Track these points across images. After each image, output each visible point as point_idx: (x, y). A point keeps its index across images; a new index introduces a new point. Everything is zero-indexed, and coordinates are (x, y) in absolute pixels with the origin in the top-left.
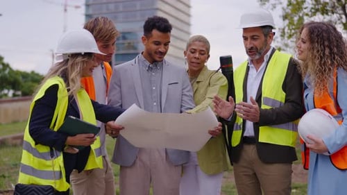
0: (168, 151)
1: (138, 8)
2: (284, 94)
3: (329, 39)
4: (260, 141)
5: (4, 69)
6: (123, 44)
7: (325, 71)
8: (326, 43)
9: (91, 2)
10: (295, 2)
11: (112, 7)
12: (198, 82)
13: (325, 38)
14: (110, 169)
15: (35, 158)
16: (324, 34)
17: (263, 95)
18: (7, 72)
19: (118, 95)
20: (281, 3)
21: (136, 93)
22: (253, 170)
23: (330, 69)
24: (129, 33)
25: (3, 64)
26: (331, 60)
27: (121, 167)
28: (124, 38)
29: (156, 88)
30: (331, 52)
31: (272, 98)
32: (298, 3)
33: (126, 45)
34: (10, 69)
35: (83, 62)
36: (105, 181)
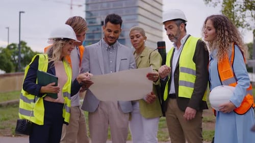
0: (120, 103)
1: (124, 6)
2: (195, 64)
4: (179, 96)
5: (27, 51)
7: (225, 46)
9: (90, 2)
10: (228, 2)
11: (105, 5)
12: (142, 57)
14: (83, 115)
15: (25, 103)
17: (180, 66)
18: (29, 53)
19: (88, 65)
20: (219, 2)
21: (99, 65)
22: (176, 116)
25: (26, 48)
27: (89, 113)
29: (113, 61)
30: (229, 34)
31: (186, 67)
32: (230, 2)
34: (31, 51)
35: (62, 44)
36: (79, 123)
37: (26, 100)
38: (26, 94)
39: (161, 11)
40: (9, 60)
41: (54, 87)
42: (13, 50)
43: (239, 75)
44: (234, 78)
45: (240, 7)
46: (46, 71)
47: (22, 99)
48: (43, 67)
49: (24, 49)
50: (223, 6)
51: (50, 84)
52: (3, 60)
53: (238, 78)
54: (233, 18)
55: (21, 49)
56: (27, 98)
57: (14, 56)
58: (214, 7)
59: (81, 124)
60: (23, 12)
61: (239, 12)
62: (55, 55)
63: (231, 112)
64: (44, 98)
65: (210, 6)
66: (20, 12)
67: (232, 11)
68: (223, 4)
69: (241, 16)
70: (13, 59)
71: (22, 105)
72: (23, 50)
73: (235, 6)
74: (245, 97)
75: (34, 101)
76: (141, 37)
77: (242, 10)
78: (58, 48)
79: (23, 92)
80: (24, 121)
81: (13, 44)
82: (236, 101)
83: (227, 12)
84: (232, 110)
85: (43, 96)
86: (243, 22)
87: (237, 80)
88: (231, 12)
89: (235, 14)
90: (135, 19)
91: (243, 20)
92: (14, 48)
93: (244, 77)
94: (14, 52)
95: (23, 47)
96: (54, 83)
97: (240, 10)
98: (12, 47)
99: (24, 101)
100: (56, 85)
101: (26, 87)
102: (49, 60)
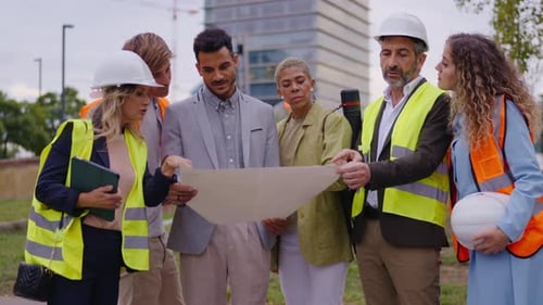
3: (479, 63)
4: (383, 211)
6: (264, 68)
8: (476, 69)
9: (213, 4)
12: (305, 127)
13: (473, 61)
14: (170, 257)
15: (40, 229)
16: (473, 56)
17: (393, 144)
20: (488, 3)
21: (205, 146)
22: (381, 259)
23: (486, 108)
24: (273, 51)
25: (77, 101)
26: (486, 94)
27: (181, 255)
28: (266, 59)
29: (233, 137)
30: (486, 83)
31: (405, 147)
32: (510, 3)
33: (269, 70)
35: (121, 98)
36: (162, 273)
37: (42, 222)
38: (43, 209)
39: (366, 23)
40: (42, 129)
41: (108, 196)
42: (50, 108)
43: (518, 169)
44: (506, 177)
45: (533, 14)
46: (88, 158)
47: (33, 219)
48: (82, 149)
49: (74, 105)
50: (495, 11)
51: (101, 189)
52: (29, 129)
53: (515, 175)
54: (517, 36)
55: (66, 105)
56: (44, 218)
57: (52, 121)
58: (477, 13)
59: (167, 276)
60: (70, 26)
61: (530, 24)
62: (107, 125)
63: (500, 252)
64: (83, 219)
65: (467, 11)
66: (64, 27)
67: (516, 21)
68: (496, 5)
69: (537, 34)
70: (50, 126)
71: (34, 233)
72: (70, 108)
73: (522, 10)
74: (533, 218)
75: (61, 225)
76: (307, 82)
77: (537, 19)
78: (113, 107)
79: (36, 204)
80: (36, 269)
81: (49, 95)
82: (511, 226)
83: (504, 24)
84: (503, 248)
85: (83, 215)
86: (540, 46)
87: (513, 180)
88: (514, 24)
89: (521, 27)
90: (307, 41)
91: (540, 40)
92: (53, 102)
93: (530, 173)
94: (53, 112)
95: (70, 101)
96: (110, 187)
97: (534, 20)
98: (48, 100)
99: (38, 224)
100: (114, 191)
101: (42, 194)
102: (95, 133)
